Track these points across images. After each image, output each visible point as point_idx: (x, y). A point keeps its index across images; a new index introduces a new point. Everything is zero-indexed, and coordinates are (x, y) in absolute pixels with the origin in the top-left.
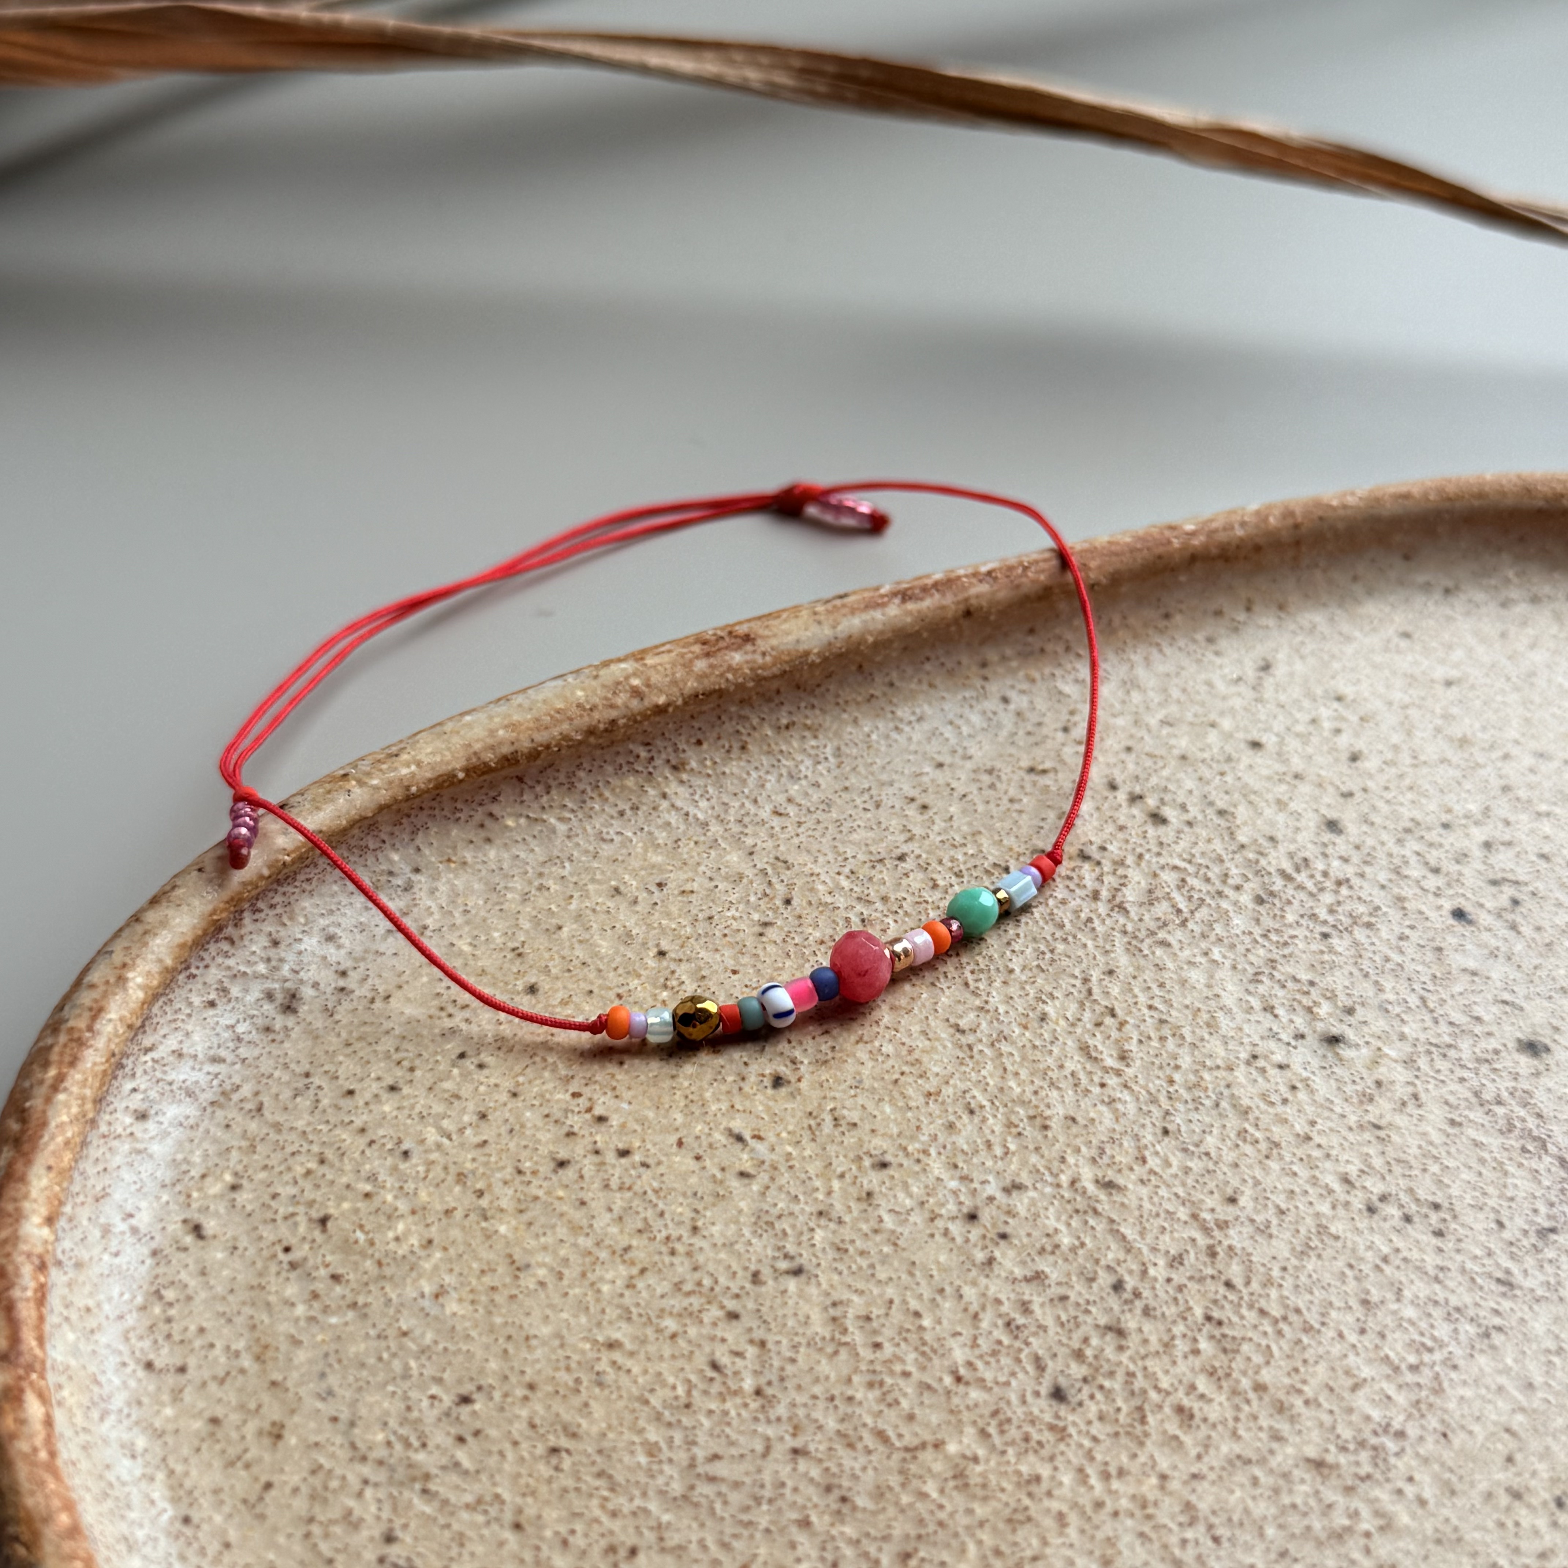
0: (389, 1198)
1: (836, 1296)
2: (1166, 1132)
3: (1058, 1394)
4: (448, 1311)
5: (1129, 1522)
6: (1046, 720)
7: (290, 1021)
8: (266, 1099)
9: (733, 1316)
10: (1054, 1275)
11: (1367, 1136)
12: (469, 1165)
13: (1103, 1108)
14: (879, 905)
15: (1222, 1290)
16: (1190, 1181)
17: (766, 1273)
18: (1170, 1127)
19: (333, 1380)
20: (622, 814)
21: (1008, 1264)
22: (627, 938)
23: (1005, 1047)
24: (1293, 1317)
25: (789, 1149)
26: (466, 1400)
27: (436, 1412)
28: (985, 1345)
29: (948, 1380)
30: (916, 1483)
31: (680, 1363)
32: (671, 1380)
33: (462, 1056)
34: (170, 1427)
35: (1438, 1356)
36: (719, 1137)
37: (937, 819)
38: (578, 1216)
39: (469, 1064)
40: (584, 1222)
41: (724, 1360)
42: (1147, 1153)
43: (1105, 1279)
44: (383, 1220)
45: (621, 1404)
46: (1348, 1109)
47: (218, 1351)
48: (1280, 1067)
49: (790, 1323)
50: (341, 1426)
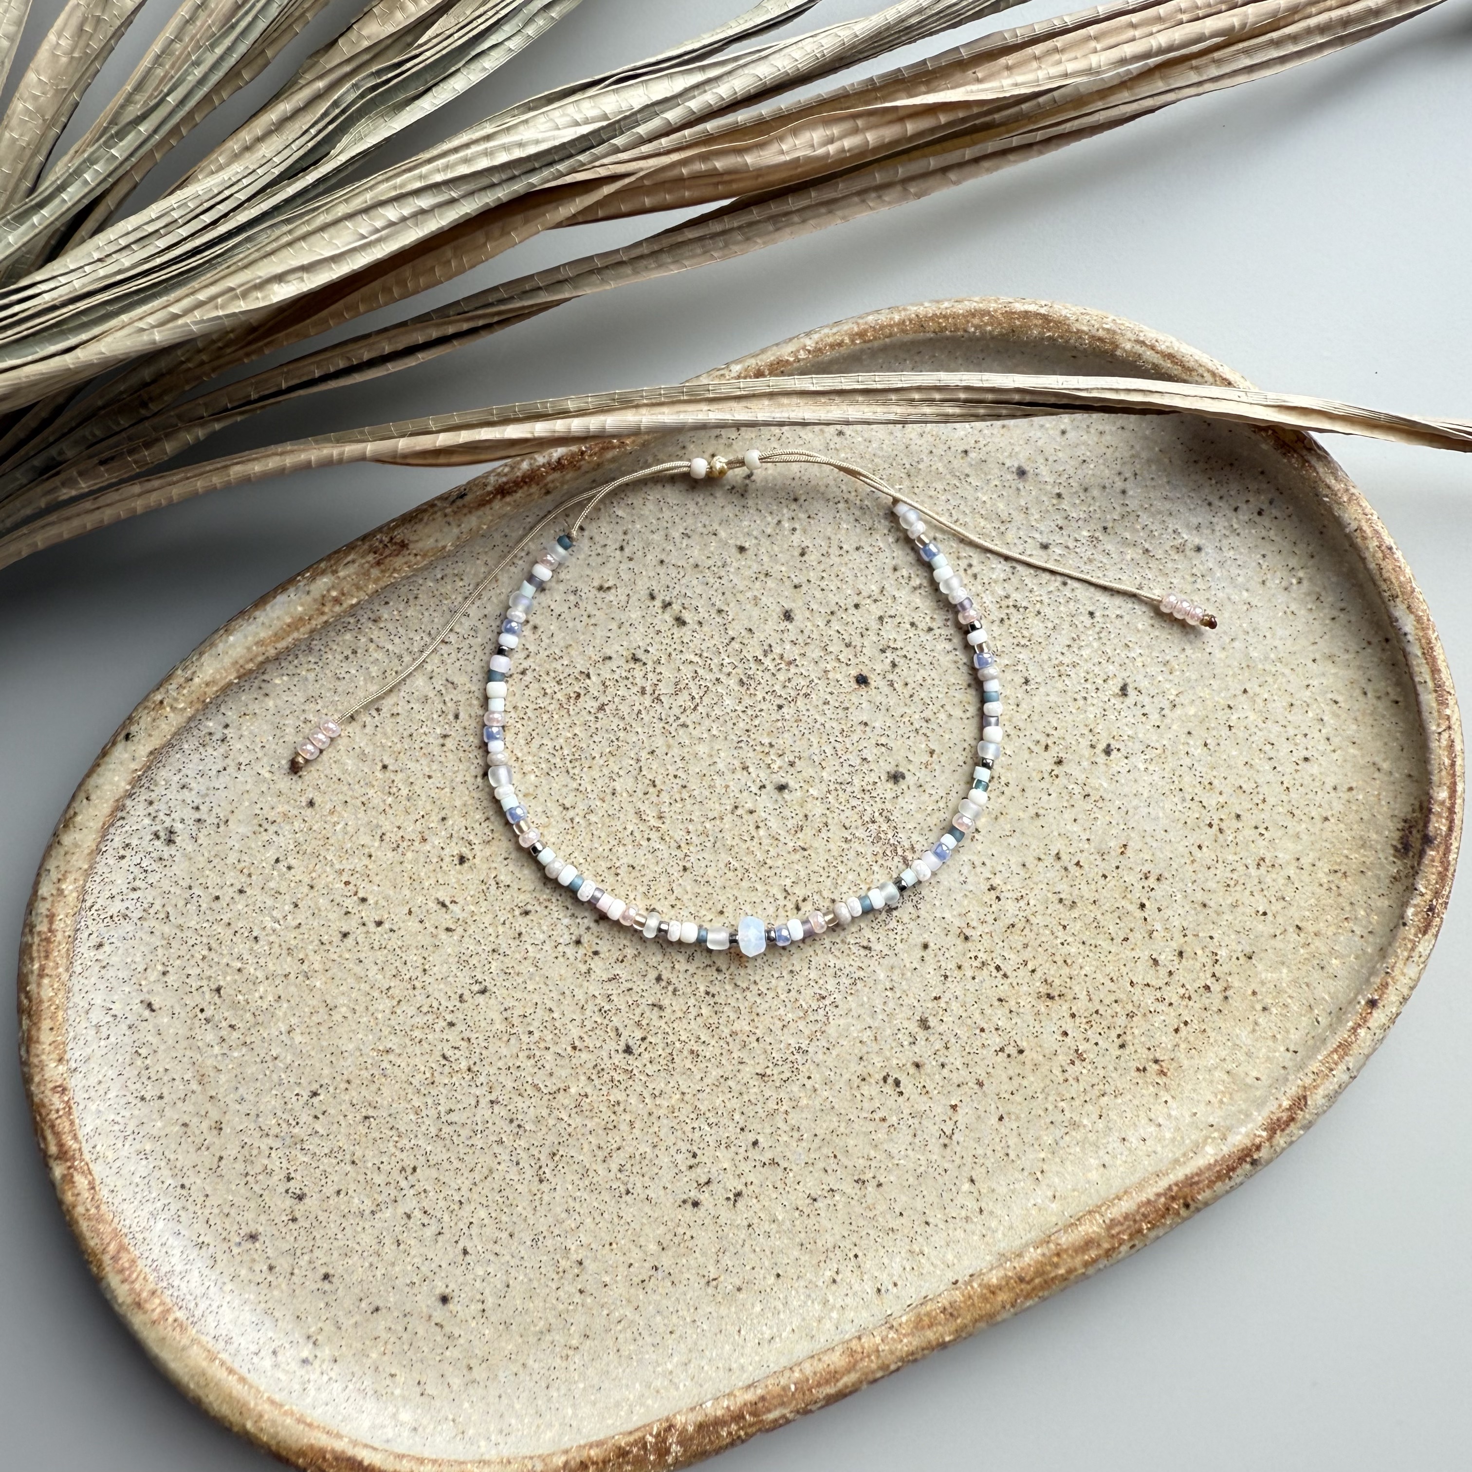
0: (252, 971)
1: (506, 1005)
2: (685, 869)
3: (628, 1050)
4: (297, 1042)
5: (665, 1121)
6: (609, 542)
7: (172, 850)
8: (169, 909)
9: (451, 1024)
10: (624, 975)
11: (797, 856)
12: (293, 942)
13: (649, 856)
14: (513, 714)
15: (715, 974)
16: (698, 901)
17: (467, 996)
18: (688, 865)
19: (241, 1091)
20: (347, 658)
21: (598, 972)
22: (363, 757)
23: (593, 818)
24: (752, 987)
25: (473, 908)
26: (315, 1094)
27: (301, 1103)
28: (589, 1024)
29: (569, 1049)
30: (556, 1112)
31: (426, 1057)
32: (422, 1069)
33: (277, 861)
34: (163, 1133)
35: (827, 1002)
36: (433, 905)
37: (544, 637)
38: (358, 969)
39: (282, 866)
40: (363, 974)
41: (448, 1054)
42: (674, 885)
43: (653, 975)
44: (251, 985)
45: (398, 1086)
46: (789, 838)
47: (176, 1083)
48: (751, 812)
49: (483, 1024)
50: (253, 1116)
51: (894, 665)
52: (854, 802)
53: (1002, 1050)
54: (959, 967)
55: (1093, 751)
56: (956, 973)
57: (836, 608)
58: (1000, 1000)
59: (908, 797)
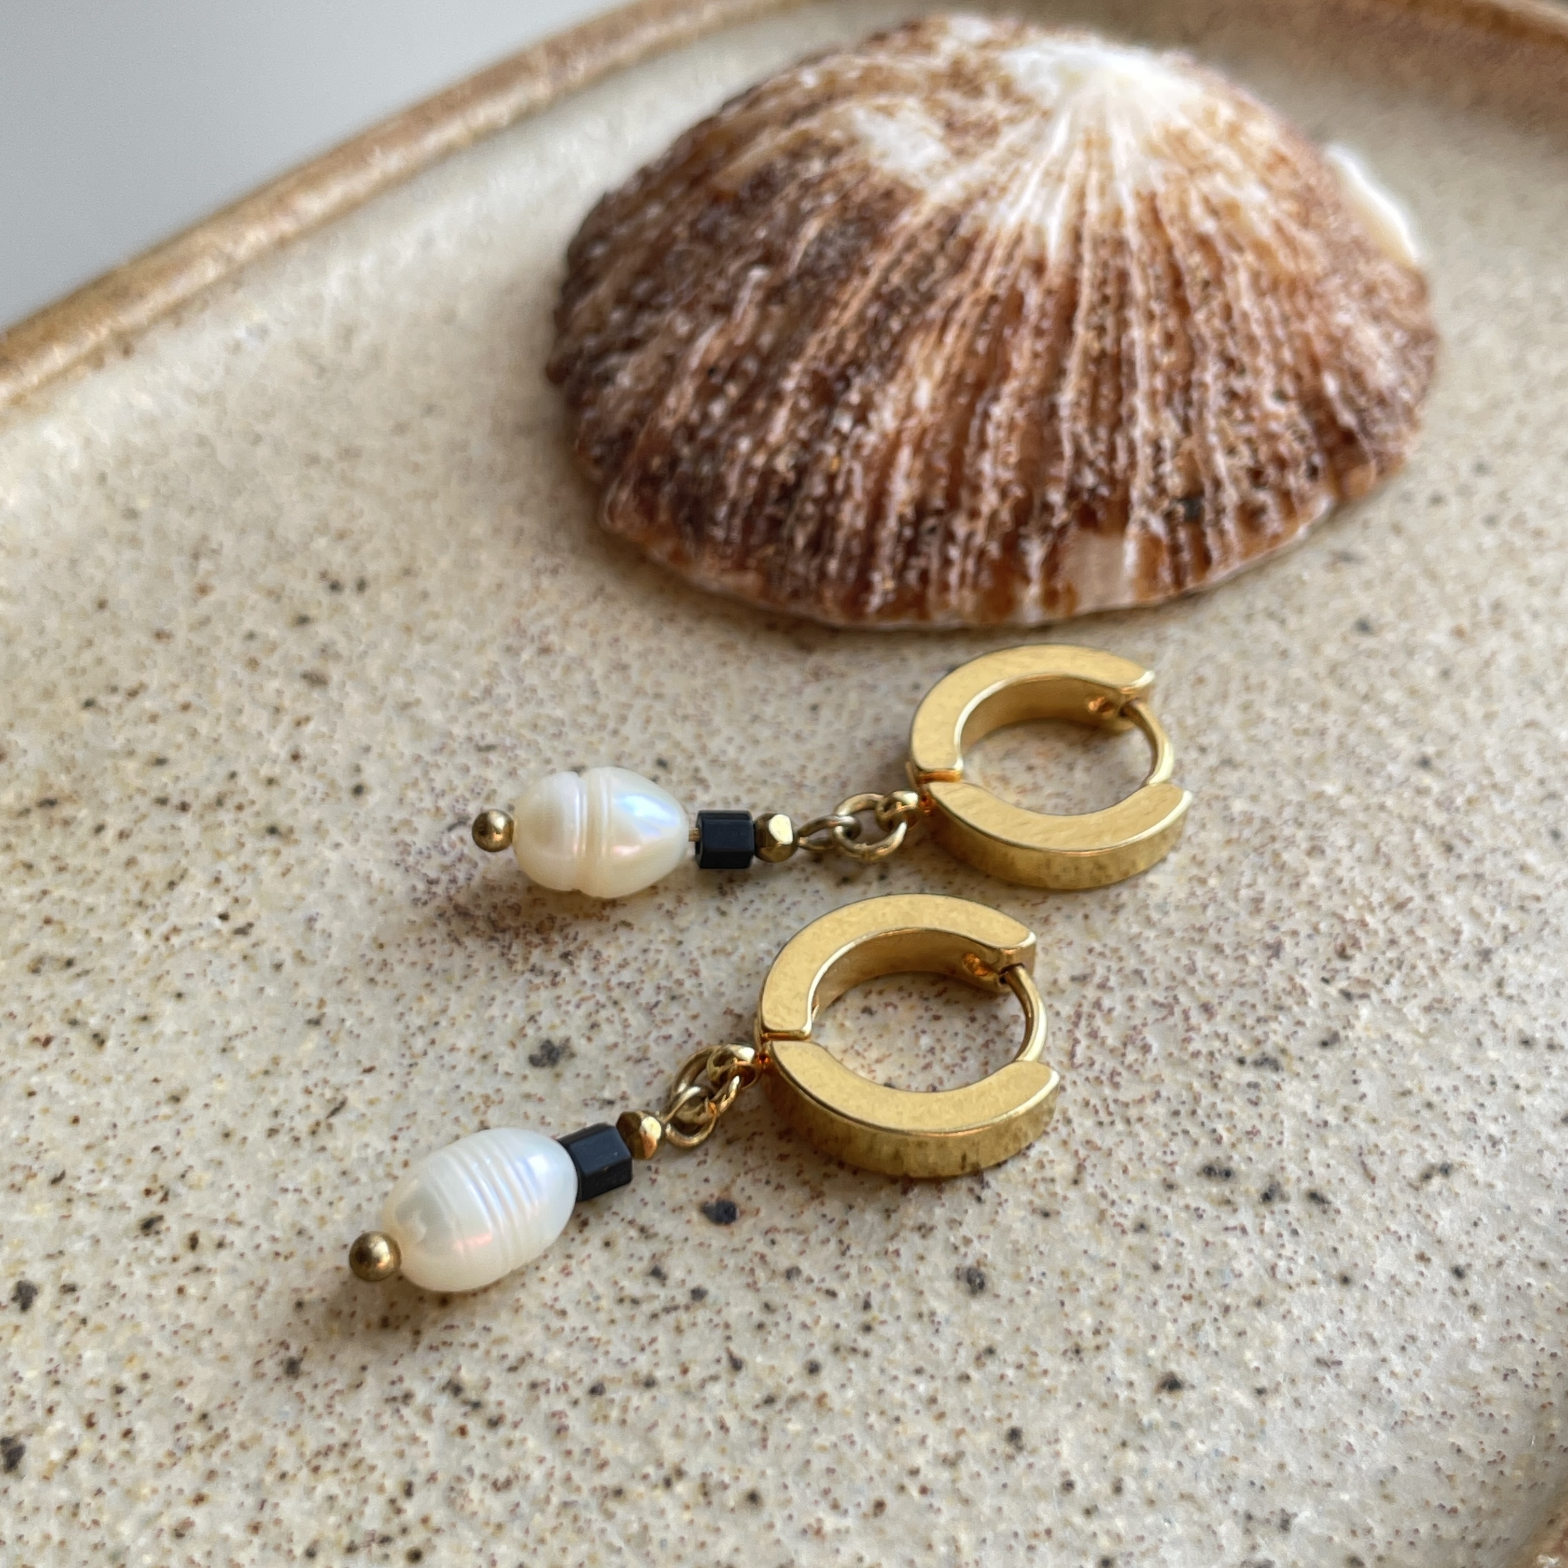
51: (657, 1273)
52: (627, 976)
53: (133, 694)
54: (271, 782)
55: (67, 1277)
56: (277, 771)
57: (864, 1342)
58: (160, 762)
59: (505, 1028)
